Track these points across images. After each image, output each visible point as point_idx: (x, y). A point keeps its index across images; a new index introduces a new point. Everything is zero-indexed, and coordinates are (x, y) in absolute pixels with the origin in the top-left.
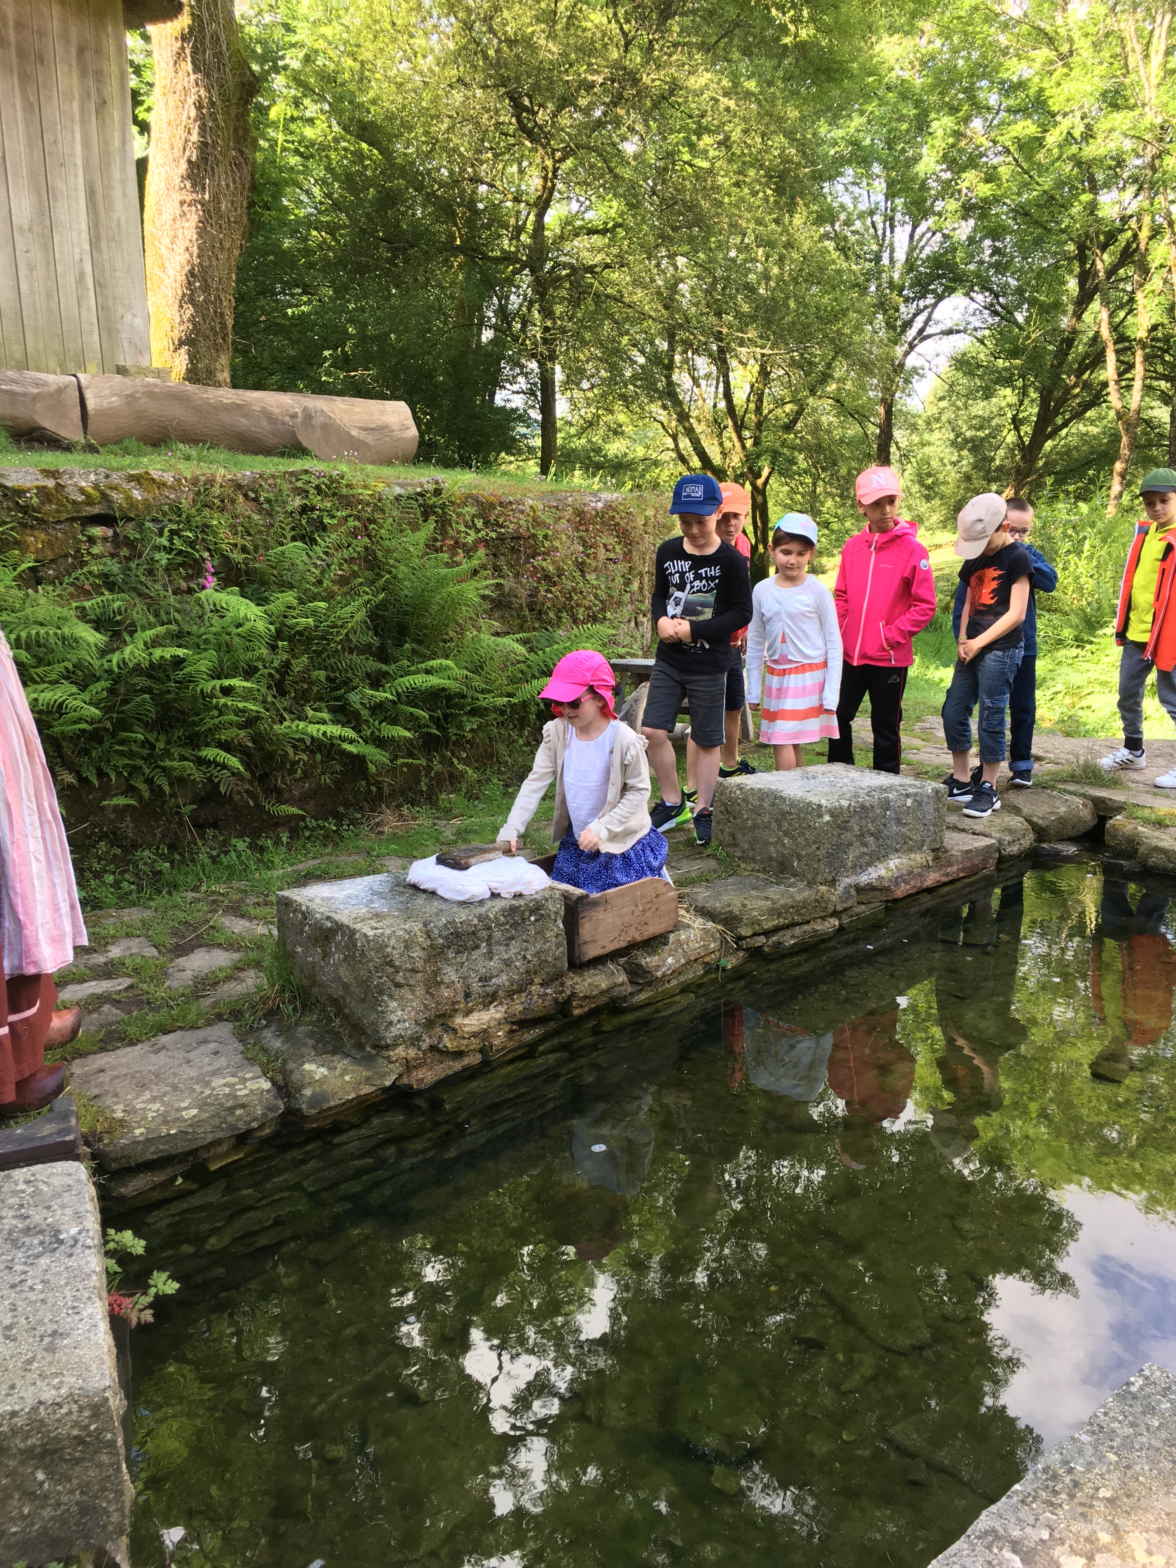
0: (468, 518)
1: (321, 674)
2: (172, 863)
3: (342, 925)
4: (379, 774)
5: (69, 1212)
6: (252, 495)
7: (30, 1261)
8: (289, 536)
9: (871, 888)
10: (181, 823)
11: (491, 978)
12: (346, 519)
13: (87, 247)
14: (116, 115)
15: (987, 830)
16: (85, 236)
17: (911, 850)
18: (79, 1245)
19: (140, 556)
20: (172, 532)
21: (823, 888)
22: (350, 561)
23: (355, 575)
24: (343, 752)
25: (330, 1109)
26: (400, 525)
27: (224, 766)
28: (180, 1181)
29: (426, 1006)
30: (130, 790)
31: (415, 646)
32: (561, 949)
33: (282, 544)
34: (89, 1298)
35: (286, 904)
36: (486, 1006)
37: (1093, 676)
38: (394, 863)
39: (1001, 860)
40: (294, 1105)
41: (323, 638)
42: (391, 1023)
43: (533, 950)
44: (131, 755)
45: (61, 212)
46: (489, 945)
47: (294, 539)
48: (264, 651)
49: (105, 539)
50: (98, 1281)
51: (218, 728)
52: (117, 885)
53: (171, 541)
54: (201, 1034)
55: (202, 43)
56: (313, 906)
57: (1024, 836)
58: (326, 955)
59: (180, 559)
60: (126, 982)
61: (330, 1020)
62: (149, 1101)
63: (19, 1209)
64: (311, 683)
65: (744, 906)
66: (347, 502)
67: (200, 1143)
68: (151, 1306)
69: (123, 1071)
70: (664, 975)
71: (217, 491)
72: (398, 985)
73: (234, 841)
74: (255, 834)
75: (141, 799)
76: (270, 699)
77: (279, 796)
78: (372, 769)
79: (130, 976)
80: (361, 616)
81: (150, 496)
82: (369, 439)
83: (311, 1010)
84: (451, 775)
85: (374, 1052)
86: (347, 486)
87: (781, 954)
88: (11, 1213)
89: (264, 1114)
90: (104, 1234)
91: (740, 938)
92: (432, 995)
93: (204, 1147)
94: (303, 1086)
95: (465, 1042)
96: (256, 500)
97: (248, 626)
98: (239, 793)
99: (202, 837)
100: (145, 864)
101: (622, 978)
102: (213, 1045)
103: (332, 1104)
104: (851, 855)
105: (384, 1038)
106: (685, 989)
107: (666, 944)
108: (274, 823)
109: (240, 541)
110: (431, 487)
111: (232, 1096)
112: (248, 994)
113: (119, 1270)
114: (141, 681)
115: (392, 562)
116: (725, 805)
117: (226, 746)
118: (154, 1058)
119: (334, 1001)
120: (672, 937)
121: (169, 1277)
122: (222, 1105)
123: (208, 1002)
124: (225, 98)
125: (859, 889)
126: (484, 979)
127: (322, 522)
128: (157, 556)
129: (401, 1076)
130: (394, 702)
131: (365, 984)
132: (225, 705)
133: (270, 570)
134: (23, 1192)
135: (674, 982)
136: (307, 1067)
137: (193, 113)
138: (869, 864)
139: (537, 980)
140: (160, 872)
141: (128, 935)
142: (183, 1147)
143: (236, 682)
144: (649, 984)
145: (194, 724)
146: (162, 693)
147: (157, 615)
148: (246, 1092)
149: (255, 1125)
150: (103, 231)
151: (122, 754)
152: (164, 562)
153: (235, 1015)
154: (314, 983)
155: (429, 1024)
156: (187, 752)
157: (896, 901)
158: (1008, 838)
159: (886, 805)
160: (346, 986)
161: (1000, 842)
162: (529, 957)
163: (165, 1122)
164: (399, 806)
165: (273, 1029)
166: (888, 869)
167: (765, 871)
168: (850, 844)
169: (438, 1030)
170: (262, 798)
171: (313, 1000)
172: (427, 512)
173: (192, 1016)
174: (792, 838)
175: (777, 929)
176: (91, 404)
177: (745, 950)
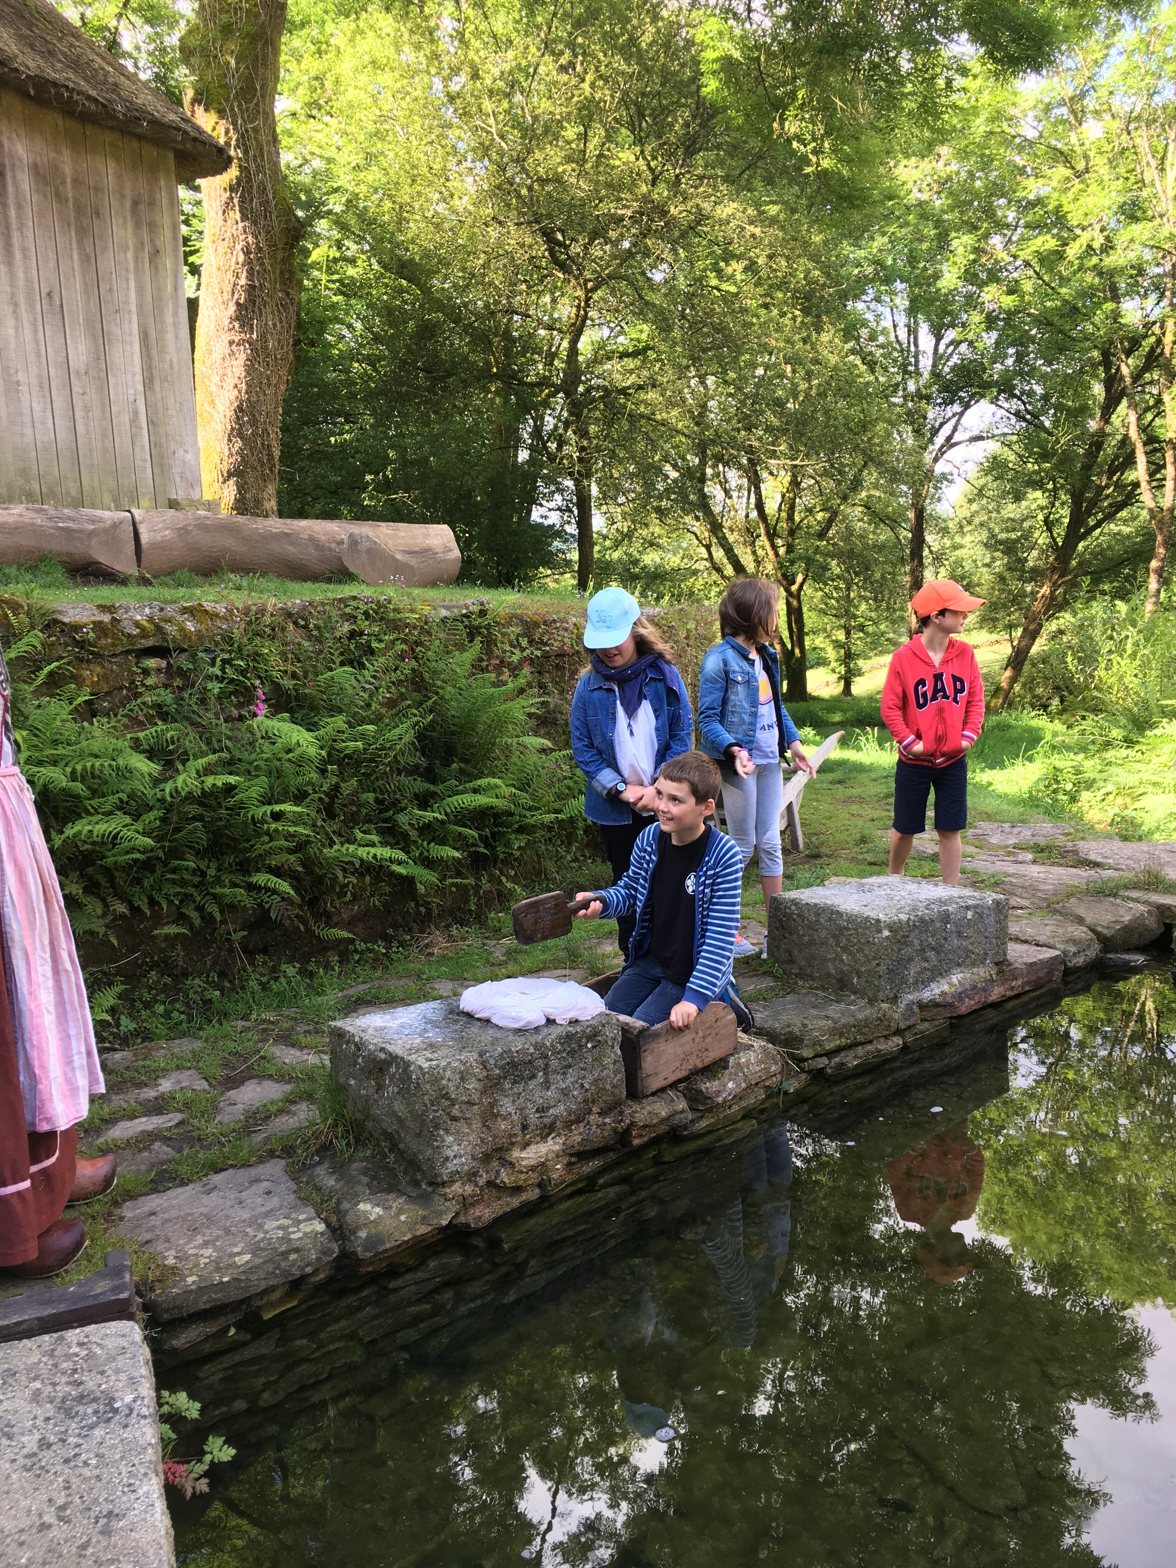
0: (512, 637)
1: (370, 797)
2: (222, 990)
3: (397, 1057)
4: (428, 895)
5: (123, 1377)
6: (302, 623)
7: (84, 1433)
8: (338, 661)
9: (933, 1004)
10: (231, 950)
11: (548, 1108)
12: (393, 642)
13: (140, 388)
14: (169, 263)
15: (1051, 941)
16: (139, 377)
17: (974, 964)
18: (134, 1415)
19: (193, 686)
20: (224, 661)
21: (885, 1006)
22: (398, 683)
23: (403, 697)
24: (393, 874)
25: (385, 1251)
26: (446, 646)
27: (275, 892)
28: (232, 1331)
29: (482, 1140)
30: (181, 918)
31: (463, 765)
32: (619, 1076)
33: (331, 670)
34: (146, 1474)
35: (339, 1035)
36: (544, 1138)
37: (1145, 776)
38: (444, 987)
39: (1068, 972)
40: (349, 1247)
41: (372, 760)
42: (447, 1159)
43: (590, 1078)
44: (183, 883)
45: (116, 356)
46: (546, 1074)
47: (342, 664)
48: (314, 776)
49: (159, 670)
50: (152, 1454)
51: (269, 853)
52: (167, 1015)
53: (223, 670)
54: (253, 1172)
55: (250, 193)
56: (366, 1037)
57: (1089, 947)
58: (380, 1087)
59: (231, 688)
60: (177, 1117)
61: (385, 1156)
62: (200, 1247)
63: (72, 1375)
64: (360, 806)
65: (805, 1026)
66: (395, 625)
67: (253, 1291)
68: (206, 1474)
69: (174, 1213)
70: (725, 1101)
71: (268, 620)
72: (454, 1119)
73: (284, 967)
74: (305, 959)
75: (191, 926)
76: (319, 823)
77: (329, 919)
78: (421, 889)
79: (181, 1111)
80: (409, 737)
81: (203, 627)
82: (413, 562)
83: (365, 1145)
84: (500, 894)
85: (430, 1189)
86: (394, 610)
87: (844, 1075)
88: (64, 1379)
89: (318, 1259)
90: (159, 1397)
91: (800, 1060)
92: (488, 1128)
93: (257, 1295)
94: (358, 1228)
95: (523, 1177)
96: (305, 627)
97: (298, 751)
98: (289, 917)
99: (252, 964)
100: (196, 992)
101: (682, 1105)
102: (265, 1184)
103: (388, 1246)
104: (913, 970)
105: (441, 1175)
106: (747, 1115)
107: (726, 1067)
108: (323, 947)
109: (290, 668)
110: (476, 609)
111: (286, 1239)
112: (300, 1129)
113: (174, 1436)
114: (193, 809)
115: (439, 683)
116: (780, 921)
117: (276, 872)
118: (205, 1199)
119: (388, 1136)
120: (732, 1060)
121: (225, 1443)
122: (275, 1249)
123: (258, 1138)
124: (272, 245)
125: (922, 1006)
126: (541, 1110)
127: (370, 647)
128: (210, 686)
129: (457, 1214)
130: (442, 822)
131: (420, 1118)
132: (276, 831)
133: (320, 695)
134: (77, 1355)
135: (735, 1108)
136: (362, 1206)
137: (241, 258)
138: (932, 979)
139: (595, 1109)
140: (210, 1000)
141: (178, 1068)
142: (235, 1295)
143: (286, 807)
144: (710, 1110)
145: (246, 850)
146: (214, 821)
147: (209, 743)
148: (300, 1235)
149: (309, 1270)
150: (156, 373)
151: (174, 882)
152: (216, 691)
153: (288, 1151)
154: (368, 1117)
155: (486, 1158)
156: (238, 878)
157: (960, 1017)
158: (1073, 949)
159: (945, 917)
160: (400, 1121)
161: (1065, 952)
162: (587, 1086)
163: (218, 1269)
164: (448, 926)
165: (326, 1165)
166: (951, 984)
167: (823, 988)
168: (911, 960)
169: (495, 1164)
170: (311, 922)
171: (366, 1134)
172: (473, 632)
173: (244, 1153)
174: (850, 954)
175: (838, 1050)
176: (144, 538)
177: (808, 1072)
